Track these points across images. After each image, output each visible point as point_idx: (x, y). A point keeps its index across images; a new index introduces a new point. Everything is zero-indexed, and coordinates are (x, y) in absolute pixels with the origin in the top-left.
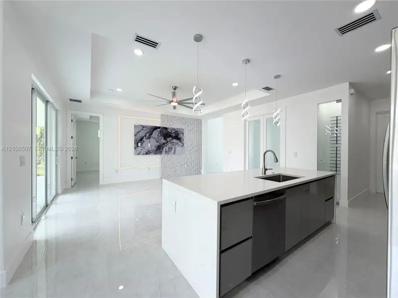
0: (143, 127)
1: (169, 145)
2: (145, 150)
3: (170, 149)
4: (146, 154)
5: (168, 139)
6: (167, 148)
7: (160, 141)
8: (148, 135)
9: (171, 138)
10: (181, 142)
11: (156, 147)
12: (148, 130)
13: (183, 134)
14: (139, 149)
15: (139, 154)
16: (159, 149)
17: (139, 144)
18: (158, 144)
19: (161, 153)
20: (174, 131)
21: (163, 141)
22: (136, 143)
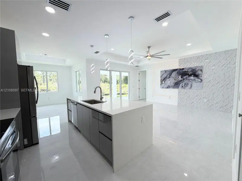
0: (166, 71)
1: (186, 81)
2: (167, 86)
3: (186, 85)
4: (167, 88)
5: (185, 77)
6: (184, 84)
7: (177, 79)
8: (168, 76)
9: (187, 76)
10: (198, 78)
11: (174, 83)
12: (168, 73)
13: (201, 70)
14: (163, 85)
15: (163, 88)
16: (176, 85)
17: (163, 82)
18: (176, 81)
19: (178, 87)
20: (191, 70)
21: (180, 78)
22: (161, 81)
